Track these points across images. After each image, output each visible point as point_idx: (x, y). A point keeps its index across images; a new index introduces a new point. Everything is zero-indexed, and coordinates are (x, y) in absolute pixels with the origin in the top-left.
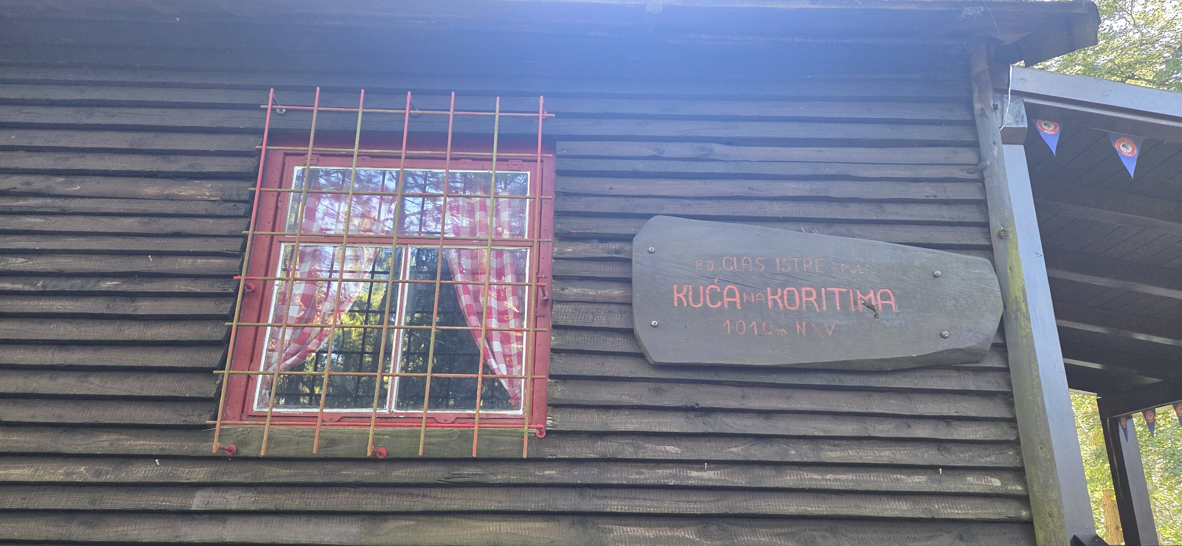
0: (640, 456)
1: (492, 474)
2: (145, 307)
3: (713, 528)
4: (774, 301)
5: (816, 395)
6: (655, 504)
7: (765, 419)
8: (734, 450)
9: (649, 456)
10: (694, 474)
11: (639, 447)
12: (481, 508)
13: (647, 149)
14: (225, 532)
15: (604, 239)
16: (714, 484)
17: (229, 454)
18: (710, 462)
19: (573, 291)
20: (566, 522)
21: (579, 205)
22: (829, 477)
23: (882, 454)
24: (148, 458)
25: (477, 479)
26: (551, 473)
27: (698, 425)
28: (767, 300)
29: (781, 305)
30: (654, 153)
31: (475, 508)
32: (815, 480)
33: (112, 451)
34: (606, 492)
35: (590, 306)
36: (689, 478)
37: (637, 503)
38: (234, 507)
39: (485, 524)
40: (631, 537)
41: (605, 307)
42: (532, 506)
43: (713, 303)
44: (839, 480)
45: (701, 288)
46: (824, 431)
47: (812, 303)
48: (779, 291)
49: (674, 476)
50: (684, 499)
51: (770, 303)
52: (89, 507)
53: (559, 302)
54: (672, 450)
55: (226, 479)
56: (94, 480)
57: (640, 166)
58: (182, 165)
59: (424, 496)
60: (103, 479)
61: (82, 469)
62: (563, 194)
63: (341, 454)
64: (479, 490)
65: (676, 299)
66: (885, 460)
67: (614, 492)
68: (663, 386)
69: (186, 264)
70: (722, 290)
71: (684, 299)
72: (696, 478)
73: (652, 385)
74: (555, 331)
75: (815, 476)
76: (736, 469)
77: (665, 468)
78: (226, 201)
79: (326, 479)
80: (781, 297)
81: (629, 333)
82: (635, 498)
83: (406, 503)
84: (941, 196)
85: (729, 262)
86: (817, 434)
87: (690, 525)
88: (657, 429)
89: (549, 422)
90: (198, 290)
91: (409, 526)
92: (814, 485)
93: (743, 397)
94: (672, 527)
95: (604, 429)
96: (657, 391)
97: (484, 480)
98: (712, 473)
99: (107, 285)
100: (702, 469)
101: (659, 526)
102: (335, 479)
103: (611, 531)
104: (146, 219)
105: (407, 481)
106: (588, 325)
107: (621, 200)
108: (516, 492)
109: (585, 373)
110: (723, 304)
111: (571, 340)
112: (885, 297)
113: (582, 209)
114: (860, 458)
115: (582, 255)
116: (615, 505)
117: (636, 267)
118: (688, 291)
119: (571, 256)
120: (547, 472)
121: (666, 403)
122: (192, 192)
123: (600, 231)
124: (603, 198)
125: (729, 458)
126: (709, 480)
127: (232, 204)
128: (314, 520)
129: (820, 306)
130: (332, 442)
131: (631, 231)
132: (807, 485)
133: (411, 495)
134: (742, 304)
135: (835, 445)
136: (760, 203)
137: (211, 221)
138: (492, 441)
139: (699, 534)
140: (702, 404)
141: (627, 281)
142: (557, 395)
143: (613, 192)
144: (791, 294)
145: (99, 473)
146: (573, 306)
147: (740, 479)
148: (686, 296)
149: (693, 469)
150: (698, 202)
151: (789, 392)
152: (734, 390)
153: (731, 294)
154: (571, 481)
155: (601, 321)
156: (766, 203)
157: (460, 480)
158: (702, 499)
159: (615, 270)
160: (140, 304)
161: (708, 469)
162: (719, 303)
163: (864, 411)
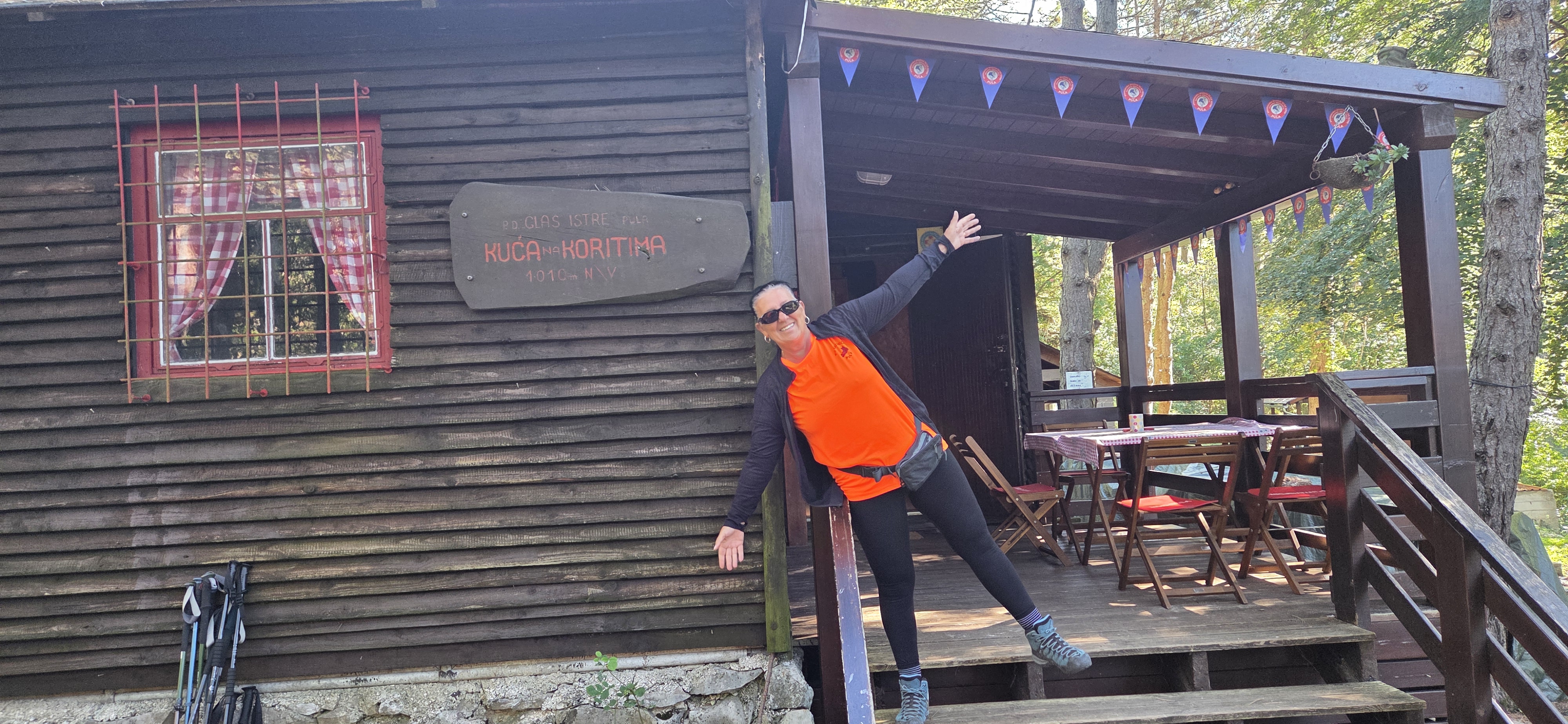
0: (466, 382)
1: (351, 403)
2: (53, 290)
3: (524, 429)
4: (568, 251)
5: (605, 324)
6: (478, 416)
7: (566, 346)
8: (540, 371)
9: (473, 380)
10: (509, 391)
11: (466, 375)
12: (346, 428)
13: (459, 119)
14: (154, 457)
15: (429, 205)
16: (523, 398)
17: (145, 401)
18: (520, 382)
19: (405, 252)
20: (413, 433)
21: (405, 176)
22: (612, 385)
23: (653, 365)
24: (84, 408)
25: (340, 408)
26: (398, 399)
27: (513, 355)
28: (562, 251)
29: (573, 255)
30: (467, 122)
31: (341, 428)
32: (601, 389)
33: (56, 404)
34: (442, 410)
35: (421, 264)
36: (504, 395)
37: (465, 416)
38: (157, 439)
39: (351, 439)
40: (461, 440)
41: (433, 264)
42: (385, 424)
43: (517, 257)
44: (619, 387)
45: (508, 245)
46: (609, 352)
47: (598, 251)
48: (572, 242)
49: (493, 395)
50: (501, 410)
51: (565, 255)
52: (48, 446)
53: (396, 263)
54: (492, 375)
55: (147, 420)
56: (47, 427)
57: (456, 135)
58: (54, 163)
59: (301, 422)
60: (53, 426)
61: (37, 419)
62: (390, 166)
63: (233, 396)
64: (344, 415)
65: (487, 256)
66: (655, 370)
67: (448, 410)
68: (484, 326)
69: (78, 252)
70: (525, 245)
71: (494, 256)
72: (510, 395)
73: (475, 326)
74: (394, 288)
75: (602, 386)
76: (542, 386)
77: (487, 389)
78: (99, 193)
79: (224, 415)
80: (574, 249)
81: (452, 285)
82: (464, 413)
83: (287, 428)
84: (714, 147)
85: (530, 222)
86: (603, 354)
87: (506, 429)
88: (478, 361)
89: (393, 361)
90: (93, 274)
91: (292, 445)
92: (600, 392)
93: (548, 330)
94: (493, 431)
95: (438, 363)
96: (479, 331)
97: (345, 408)
98: (523, 390)
99: (19, 274)
100: (515, 388)
101: (484, 431)
102: (230, 414)
103: (446, 437)
104: (37, 214)
105: (285, 412)
106: (420, 281)
107: (442, 167)
108: (371, 414)
109: (418, 321)
110: (526, 258)
111: (406, 295)
112: (658, 242)
113: (407, 179)
114: (636, 370)
115: (410, 221)
116: (449, 419)
117: (452, 230)
118: (497, 248)
119: (400, 222)
120: (395, 399)
121: (485, 340)
122: (70, 187)
123: (423, 199)
124: (426, 167)
125: (535, 378)
126: (521, 395)
127: (106, 195)
128: (220, 444)
129: (605, 255)
130: (225, 387)
131: (447, 197)
132: (593, 393)
133: (292, 422)
134: (542, 256)
135: (619, 362)
136: (562, 162)
137: (91, 212)
138: (351, 378)
139: (513, 434)
140: (513, 339)
141: (447, 241)
142: (398, 340)
143: (434, 161)
144: (581, 246)
145: (49, 422)
146: (406, 265)
147: (544, 394)
148: (496, 253)
149: (509, 388)
150: (508, 165)
151: (584, 323)
152: (540, 325)
153: (533, 248)
154: (413, 404)
155: (430, 277)
156: (567, 162)
157: (327, 409)
158: (515, 409)
159: (437, 233)
160: (48, 288)
161: (520, 387)
162: (524, 257)
163: (642, 334)
